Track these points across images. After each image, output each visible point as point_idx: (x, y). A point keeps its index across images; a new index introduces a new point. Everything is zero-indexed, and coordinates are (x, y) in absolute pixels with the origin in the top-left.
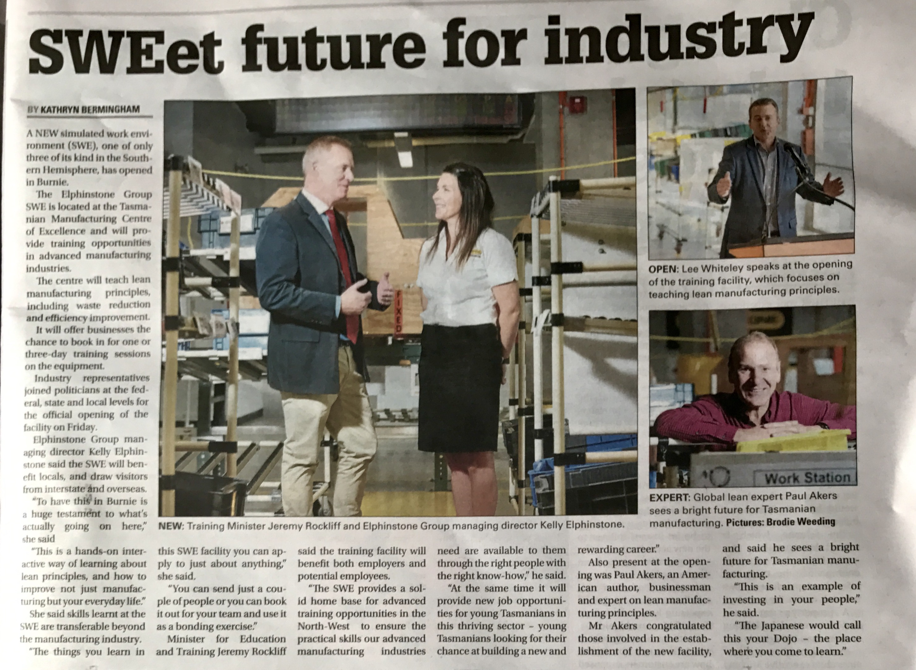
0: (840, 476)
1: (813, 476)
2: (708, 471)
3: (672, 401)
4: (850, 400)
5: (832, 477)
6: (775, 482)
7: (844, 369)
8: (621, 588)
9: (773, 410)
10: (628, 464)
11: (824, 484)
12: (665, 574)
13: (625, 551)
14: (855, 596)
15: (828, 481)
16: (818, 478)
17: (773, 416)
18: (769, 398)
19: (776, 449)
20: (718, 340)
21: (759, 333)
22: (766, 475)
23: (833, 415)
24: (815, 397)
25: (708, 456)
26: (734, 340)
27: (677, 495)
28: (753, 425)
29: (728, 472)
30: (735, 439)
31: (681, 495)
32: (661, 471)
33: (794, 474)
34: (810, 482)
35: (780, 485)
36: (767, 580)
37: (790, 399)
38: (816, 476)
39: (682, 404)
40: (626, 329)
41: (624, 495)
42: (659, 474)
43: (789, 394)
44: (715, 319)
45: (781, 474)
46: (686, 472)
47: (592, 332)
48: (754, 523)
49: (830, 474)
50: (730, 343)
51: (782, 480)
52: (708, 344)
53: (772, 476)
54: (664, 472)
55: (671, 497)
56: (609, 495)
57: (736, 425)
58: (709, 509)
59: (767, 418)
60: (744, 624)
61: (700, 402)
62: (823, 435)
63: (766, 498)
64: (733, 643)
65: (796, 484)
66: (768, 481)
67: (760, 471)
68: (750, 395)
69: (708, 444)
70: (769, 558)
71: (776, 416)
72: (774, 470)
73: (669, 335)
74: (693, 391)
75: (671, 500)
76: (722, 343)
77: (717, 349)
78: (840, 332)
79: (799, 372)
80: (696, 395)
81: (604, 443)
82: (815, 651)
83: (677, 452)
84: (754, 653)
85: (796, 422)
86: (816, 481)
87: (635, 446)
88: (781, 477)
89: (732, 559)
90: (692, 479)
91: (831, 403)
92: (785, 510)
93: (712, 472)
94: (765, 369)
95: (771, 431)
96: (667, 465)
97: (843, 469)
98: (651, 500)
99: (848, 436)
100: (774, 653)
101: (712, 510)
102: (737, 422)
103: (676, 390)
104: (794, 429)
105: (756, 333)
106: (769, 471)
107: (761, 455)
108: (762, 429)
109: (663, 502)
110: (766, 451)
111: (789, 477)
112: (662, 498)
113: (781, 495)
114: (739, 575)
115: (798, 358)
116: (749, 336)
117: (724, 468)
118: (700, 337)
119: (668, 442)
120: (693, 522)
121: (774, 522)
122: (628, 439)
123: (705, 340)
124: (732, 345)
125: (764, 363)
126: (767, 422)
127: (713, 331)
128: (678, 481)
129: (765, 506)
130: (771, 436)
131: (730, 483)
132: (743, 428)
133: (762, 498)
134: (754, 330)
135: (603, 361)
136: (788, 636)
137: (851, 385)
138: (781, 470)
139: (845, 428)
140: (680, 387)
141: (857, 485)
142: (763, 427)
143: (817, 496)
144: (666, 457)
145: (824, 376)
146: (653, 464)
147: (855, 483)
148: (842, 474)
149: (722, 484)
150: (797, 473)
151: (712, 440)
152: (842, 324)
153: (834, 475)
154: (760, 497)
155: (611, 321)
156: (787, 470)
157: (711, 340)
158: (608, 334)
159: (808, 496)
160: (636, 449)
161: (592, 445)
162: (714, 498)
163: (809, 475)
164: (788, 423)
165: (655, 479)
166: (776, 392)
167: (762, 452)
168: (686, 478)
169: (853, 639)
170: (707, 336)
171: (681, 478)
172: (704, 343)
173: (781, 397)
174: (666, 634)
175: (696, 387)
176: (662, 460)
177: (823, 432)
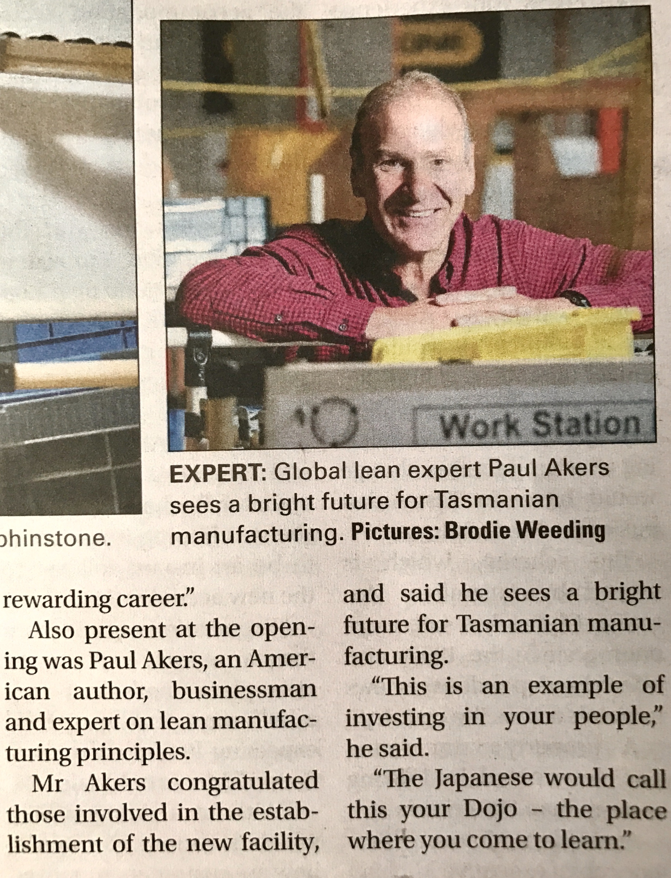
0: (617, 421)
1: (551, 421)
2: (307, 410)
3: (219, 239)
4: (638, 237)
5: (598, 421)
6: (462, 434)
7: (623, 162)
8: (107, 691)
9: (458, 263)
10: (115, 393)
11: (578, 439)
12: (208, 660)
13: (113, 603)
14: (651, 710)
15: (589, 432)
16: (563, 427)
17: (457, 275)
18: (446, 232)
19: (464, 357)
20: (327, 91)
21: (423, 75)
22: (442, 418)
23: (599, 272)
24: (553, 229)
25: (305, 374)
26: (365, 91)
27: (235, 466)
28: (411, 298)
29: (354, 410)
30: (369, 332)
31: (243, 466)
32: (196, 410)
33: (507, 416)
34: (544, 435)
35: (476, 441)
36: (446, 671)
37: (499, 234)
38: (558, 420)
39: (242, 249)
40: (104, 65)
41: (109, 468)
42: (190, 417)
43: (494, 220)
44: (317, 42)
45: (476, 415)
46: (255, 412)
47: (24, 73)
48: (416, 532)
49: (594, 416)
50: (356, 98)
51: (480, 429)
52: (302, 100)
53: (455, 419)
54: (202, 412)
55: (221, 473)
56: (74, 469)
57: (372, 300)
58: (311, 498)
59: (444, 282)
60: (395, 775)
61: (284, 242)
62: (575, 322)
63: (442, 471)
64: (370, 820)
65: (513, 439)
66: (447, 433)
67: (429, 408)
68: (403, 225)
69: (305, 343)
70: (451, 618)
71: (464, 275)
72: (461, 407)
73: (208, 80)
74: (268, 216)
75: (221, 479)
76: (337, 99)
77: (323, 113)
78: (614, 72)
79: (517, 169)
80: (274, 224)
81: (57, 341)
82: (559, 841)
83: (234, 365)
84: (419, 842)
85: (511, 291)
86: (559, 433)
87: (131, 349)
88: (477, 423)
89: (365, 620)
90: (269, 428)
91: (595, 244)
92: (488, 500)
93: (315, 411)
94: (438, 162)
95: (453, 314)
96: (209, 393)
97: (622, 403)
98: (173, 480)
99: (634, 323)
100: (463, 842)
101: (319, 503)
102: (373, 291)
103: (226, 212)
104: (507, 308)
105: (417, 74)
106: (450, 408)
107: (429, 370)
108: (434, 308)
109: (202, 483)
110: (440, 360)
111: (496, 423)
112: (200, 473)
113: (477, 465)
114: (383, 657)
115: (516, 134)
116: (399, 82)
117: (343, 402)
118: (284, 85)
119: (209, 340)
120: (274, 530)
121: (463, 529)
122: (116, 332)
123: (295, 92)
124: (359, 104)
125: (435, 147)
126: (443, 291)
127: (315, 70)
128: (236, 433)
129: (442, 492)
130: (454, 324)
131: (358, 439)
132: (388, 305)
133: (433, 471)
134: (412, 69)
135: (51, 142)
136: (496, 803)
137: (642, 201)
138: (475, 407)
139: (627, 303)
140: (235, 206)
141: (656, 442)
142: (434, 303)
143: (562, 469)
144: (205, 375)
145: (577, 179)
146: (176, 393)
147: (652, 438)
148: (621, 416)
149: (340, 439)
150: (516, 414)
151: (313, 334)
152: (617, 53)
153: (603, 416)
154: (427, 471)
155: (68, 45)
156: (489, 406)
157: (310, 92)
158: (63, 76)
159: (541, 470)
160: (135, 355)
161: (29, 345)
162: (321, 473)
163: (542, 419)
164: (492, 292)
165: (182, 429)
166: (464, 217)
167: (433, 363)
168: (254, 425)
169: (649, 813)
170: (301, 84)
171: (244, 425)
172: (292, 98)
173: (476, 231)
174: (213, 801)
175: (274, 204)
176: (198, 384)
177: (575, 314)
